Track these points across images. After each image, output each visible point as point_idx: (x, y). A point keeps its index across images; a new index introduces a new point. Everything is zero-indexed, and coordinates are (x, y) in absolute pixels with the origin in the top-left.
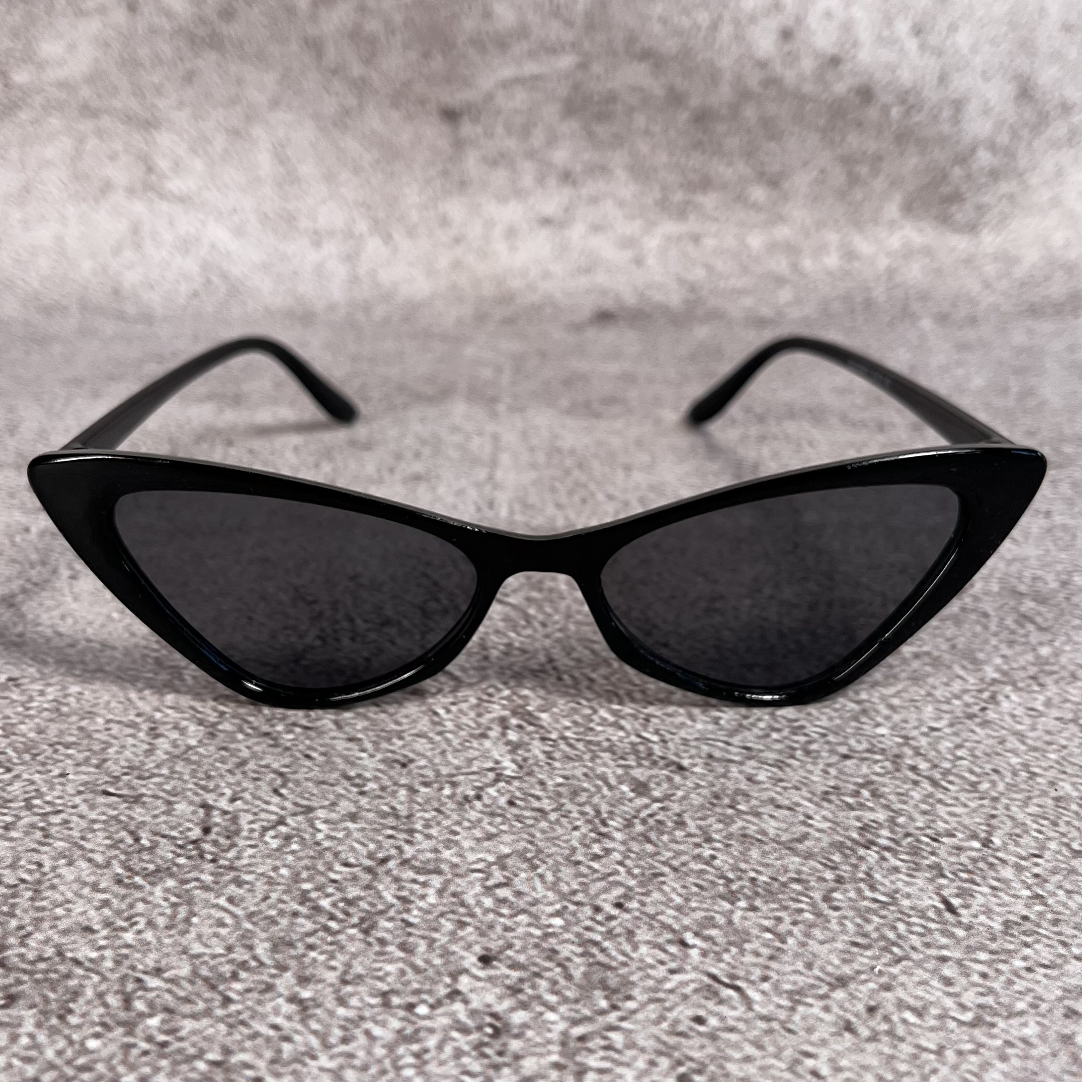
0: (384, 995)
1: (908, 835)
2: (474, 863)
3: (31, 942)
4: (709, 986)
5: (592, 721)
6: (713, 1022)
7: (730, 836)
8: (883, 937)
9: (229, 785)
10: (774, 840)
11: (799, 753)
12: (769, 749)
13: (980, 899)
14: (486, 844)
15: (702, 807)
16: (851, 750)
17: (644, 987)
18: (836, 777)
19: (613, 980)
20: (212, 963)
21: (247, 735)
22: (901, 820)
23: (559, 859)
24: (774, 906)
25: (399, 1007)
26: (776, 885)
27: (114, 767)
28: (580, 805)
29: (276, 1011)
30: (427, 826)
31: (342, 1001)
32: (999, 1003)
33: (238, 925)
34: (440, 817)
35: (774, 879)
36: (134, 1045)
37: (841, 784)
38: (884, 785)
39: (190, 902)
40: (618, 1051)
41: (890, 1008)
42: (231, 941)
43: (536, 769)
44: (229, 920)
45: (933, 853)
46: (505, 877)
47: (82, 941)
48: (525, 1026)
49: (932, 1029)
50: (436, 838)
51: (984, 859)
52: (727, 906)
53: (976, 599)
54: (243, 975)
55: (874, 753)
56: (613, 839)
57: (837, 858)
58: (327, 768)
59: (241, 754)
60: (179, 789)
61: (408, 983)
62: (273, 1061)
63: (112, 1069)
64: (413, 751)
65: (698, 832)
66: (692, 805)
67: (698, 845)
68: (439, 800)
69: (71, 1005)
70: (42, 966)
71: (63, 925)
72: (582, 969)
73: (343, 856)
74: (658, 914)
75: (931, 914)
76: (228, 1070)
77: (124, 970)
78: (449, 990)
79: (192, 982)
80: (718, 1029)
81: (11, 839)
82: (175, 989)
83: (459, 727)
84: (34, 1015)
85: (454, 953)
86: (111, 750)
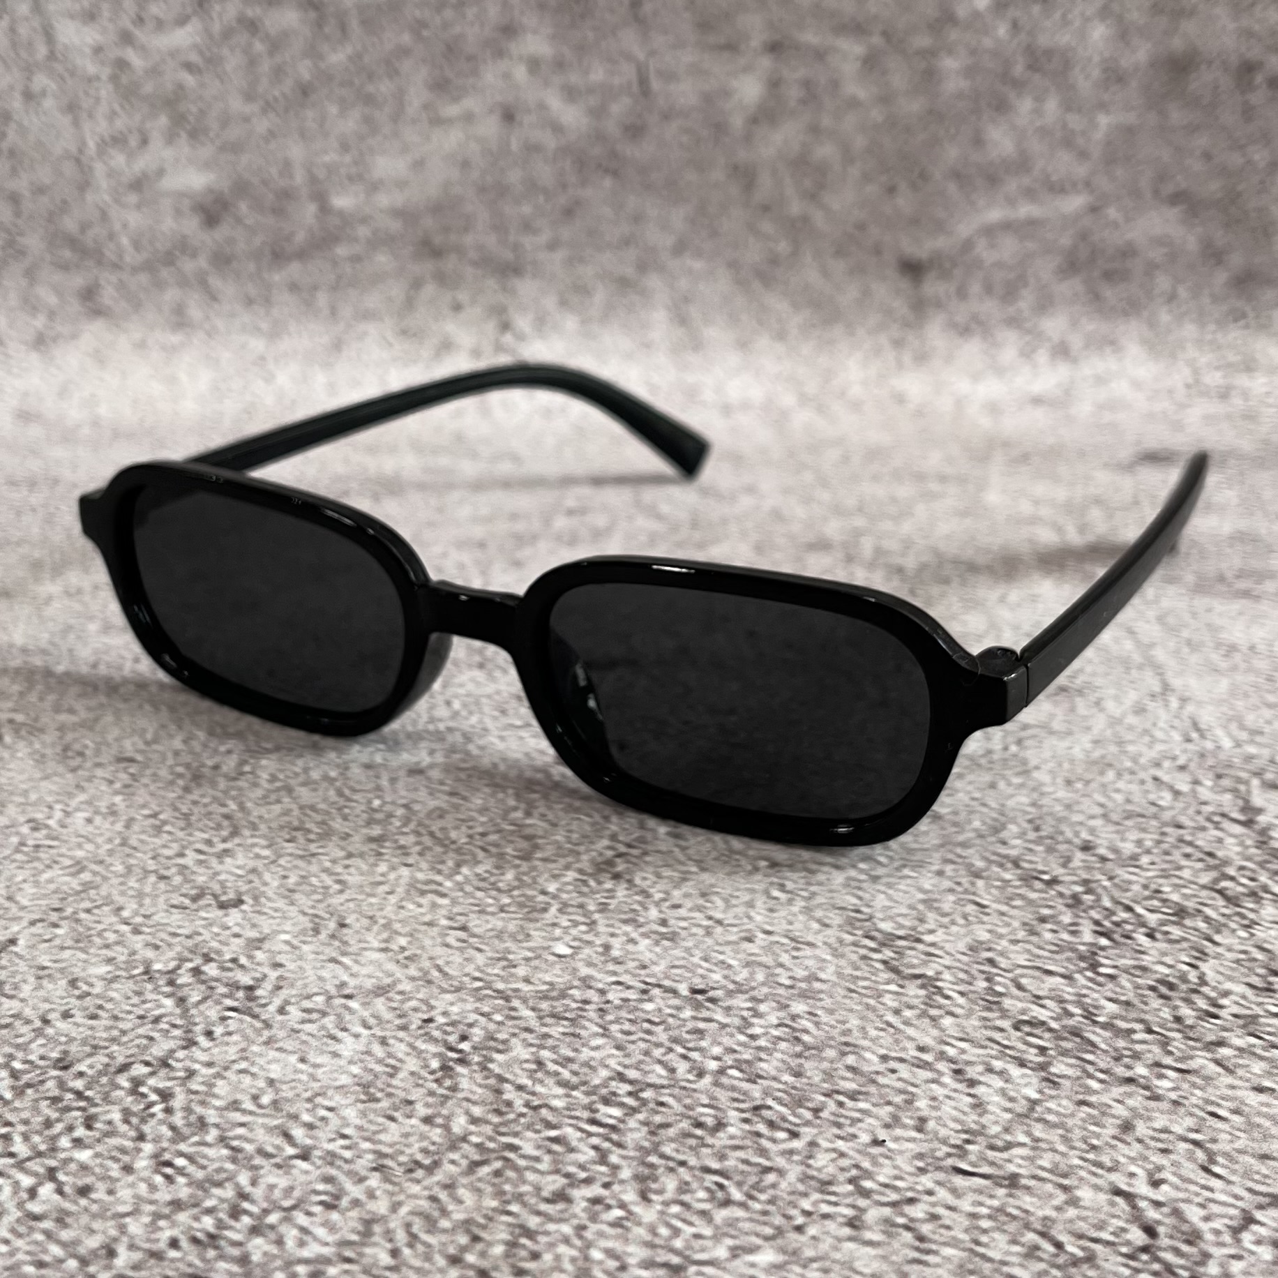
9: (1132, 1160)
21: (1103, 1081)
27: (943, 1132)
58: (1256, 1134)
59: (1115, 1112)
60: (1063, 1168)
81: (872, 1244)
86: (919, 1104)
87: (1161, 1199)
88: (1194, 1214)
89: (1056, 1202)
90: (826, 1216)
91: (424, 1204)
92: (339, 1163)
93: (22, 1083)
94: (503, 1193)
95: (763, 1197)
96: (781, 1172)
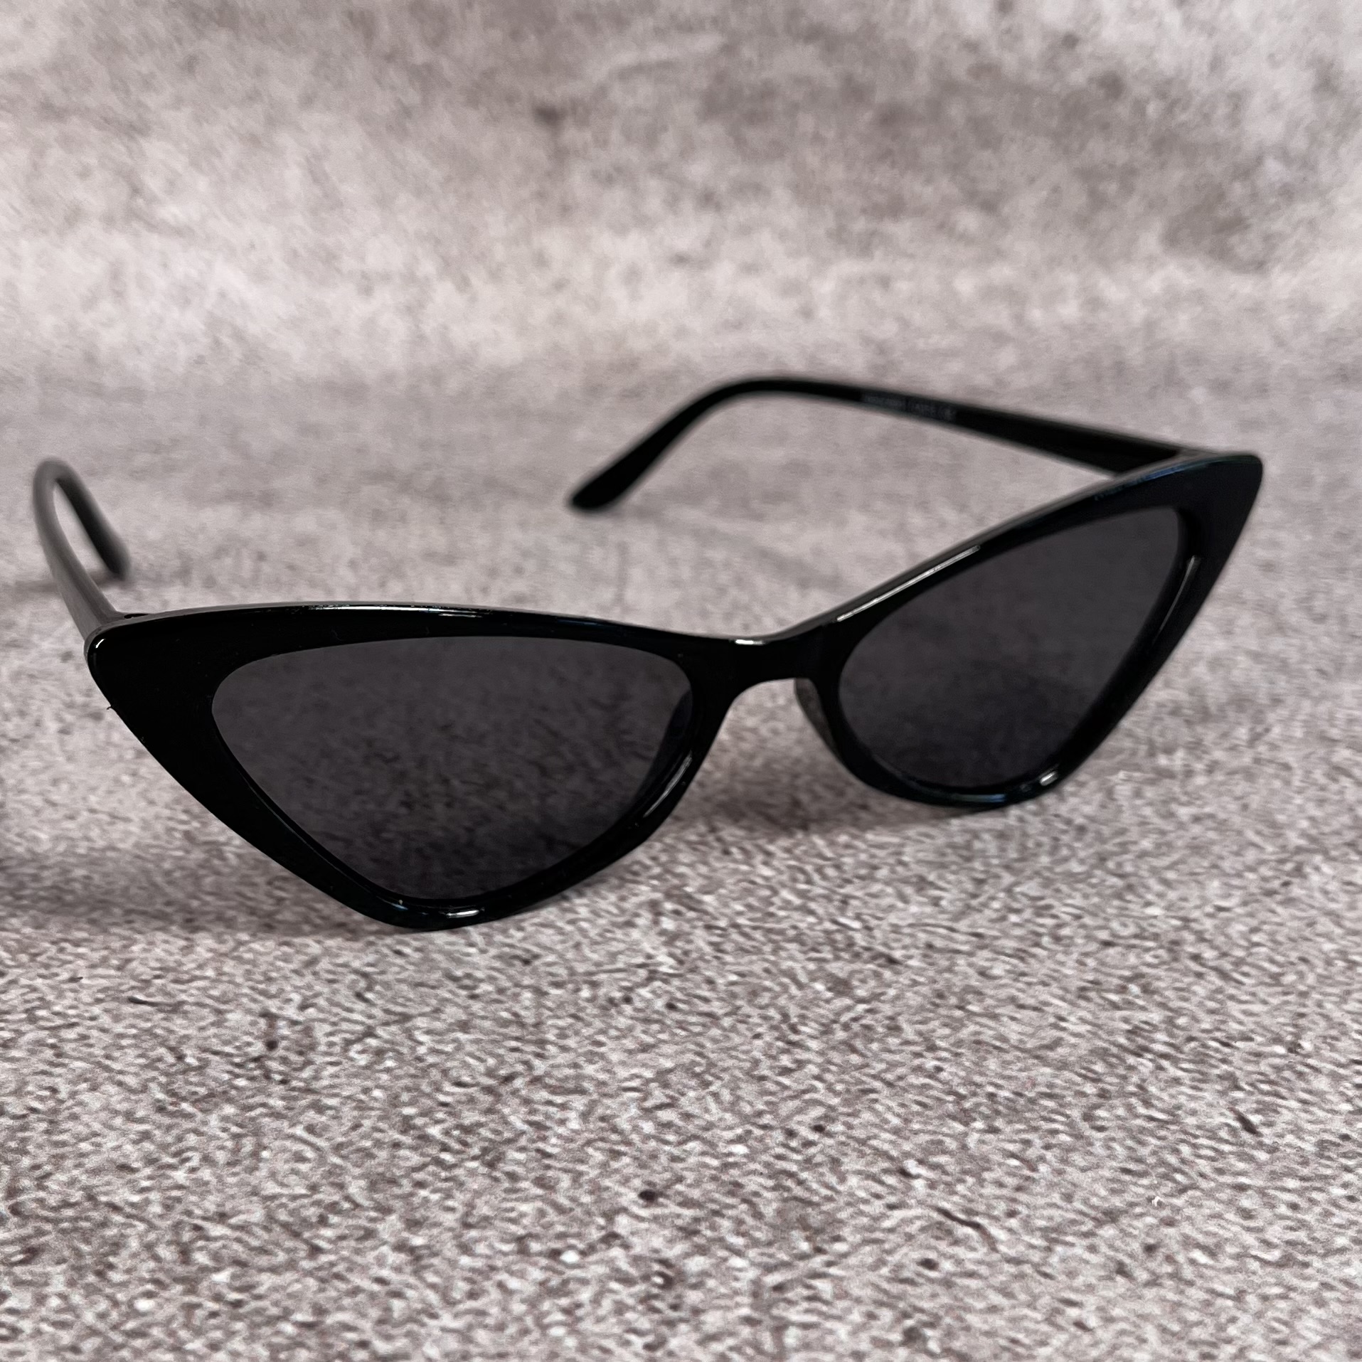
0: (520, 1240)
1: (1191, 1039)
2: (626, 1080)
3: (52, 1185)
4: (940, 1225)
5: (772, 904)
6: (947, 1266)
7: (959, 1043)
8: (1163, 1163)
9: (297, 989)
10: (1017, 1048)
11: (1046, 940)
12: (1006, 935)
13: (1287, 1116)
14: (641, 1056)
15: (922, 1008)
16: (1114, 935)
17: (855, 1226)
18: (1095, 970)
19: (815, 1218)
20: (292, 1205)
21: (316, 926)
22: (1182, 1021)
23: (738, 1073)
24: (1022, 1127)
25: (540, 1254)
26: (1022, 1101)
27: (141, 969)
28: (761, 1008)
29: (381, 1262)
30: (562, 1035)
31: (466, 1249)
32: (1314, 1239)
33: (322, 1159)
34: (580, 1025)
35: (1020, 1095)
36: (199, 1306)
37: (1101, 978)
38: (1159, 979)
39: (257, 1133)
40: (826, 1303)
41: (1175, 1247)
42: (316, 1178)
43: (700, 964)
44: (309, 1154)
45: (1224, 1061)
46: (668, 1096)
47: (116, 1181)
48: (705, 1274)
49: (1228, 1271)
50: (575, 1050)
51: (1290, 1067)
52: (959, 1127)
53: (1274, 747)
54: (334, 1219)
55: (1145, 938)
56: (808, 1049)
57: (1099, 1067)
58: (425, 967)
59: (309, 950)
60: (231, 995)
61: (551, 1225)
62: (381, 1322)
63: (172, 1334)
64: (538, 945)
65: (917, 1038)
66: (909, 1007)
67: (918, 1055)
68: (576, 1004)
69: (111, 1259)
70: (69, 1212)
71: (91, 1162)
72: (775, 1205)
73: (454, 1073)
74: (869, 1138)
75: (1224, 1134)
76: (323, 1333)
77: (176, 1216)
78: (603, 1233)
79: (267, 1229)
80: (954, 1274)
81: (12, 1060)
82: (245, 1237)
83: (596, 913)
84: (64, 1272)
85: (607, 1188)
86: (135, 948)
87: (301, 1018)
88: (321, 1031)
89: (203, 1024)
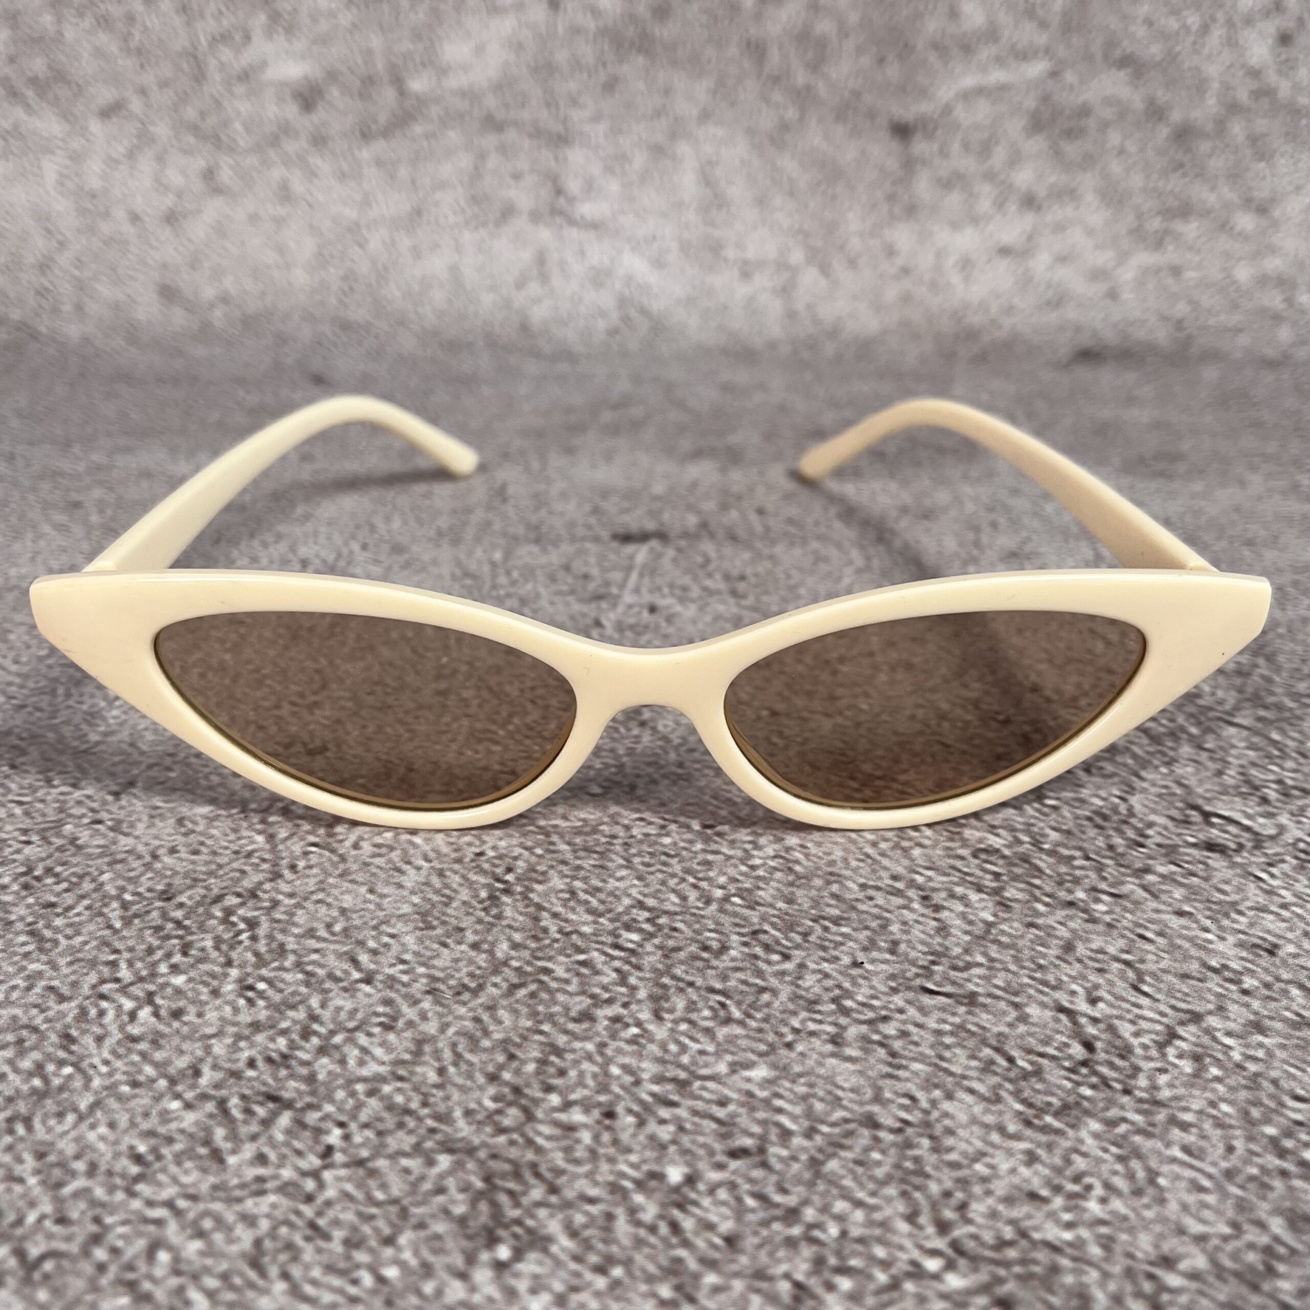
9: (1073, 979)
27: (912, 953)
59: (1059, 934)
60: (1016, 986)
86: (892, 928)
87: (1098, 1015)
88: (1126, 1029)
89: (1008, 1019)
90: (812, 1034)
91: (468, 1024)
92: (398, 986)
93: (130, 913)
94: (537, 1013)
95: (759, 1016)
96: (774, 992)
